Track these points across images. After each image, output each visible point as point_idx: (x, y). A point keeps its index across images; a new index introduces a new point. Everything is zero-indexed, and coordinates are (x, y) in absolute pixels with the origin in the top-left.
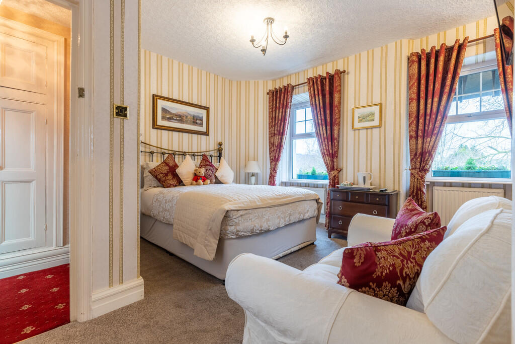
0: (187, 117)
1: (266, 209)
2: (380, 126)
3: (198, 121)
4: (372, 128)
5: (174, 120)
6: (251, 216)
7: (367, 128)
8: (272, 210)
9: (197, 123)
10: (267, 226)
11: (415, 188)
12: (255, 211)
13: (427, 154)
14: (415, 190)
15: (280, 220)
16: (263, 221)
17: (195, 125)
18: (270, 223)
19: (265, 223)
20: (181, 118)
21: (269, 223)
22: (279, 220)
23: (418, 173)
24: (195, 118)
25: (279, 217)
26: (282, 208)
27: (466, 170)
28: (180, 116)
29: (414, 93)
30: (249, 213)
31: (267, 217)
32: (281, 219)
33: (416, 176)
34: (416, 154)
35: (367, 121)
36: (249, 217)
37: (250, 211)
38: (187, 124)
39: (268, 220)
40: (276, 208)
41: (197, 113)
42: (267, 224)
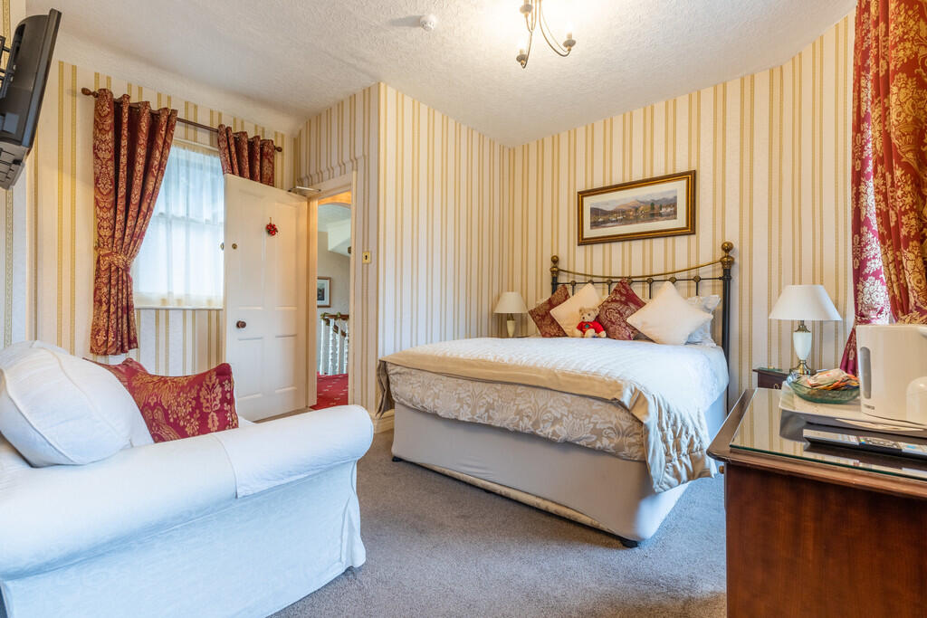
0: (637, 209)
1: (440, 377)
3: (663, 210)
5: (612, 222)
6: (413, 380)
8: (451, 382)
9: (661, 215)
10: (432, 405)
12: (422, 374)
15: (462, 407)
16: (429, 394)
17: (657, 220)
18: (439, 403)
19: (430, 400)
20: (625, 215)
21: (436, 400)
22: (459, 405)
24: (656, 206)
25: (459, 400)
26: (471, 385)
28: (623, 212)
30: (411, 374)
31: (437, 391)
32: (465, 407)
36: (410, 380)
37: (413, 372)
38: (637, 222)
39: (437, 396)
40: (460, 381)
41: (662, 194)
42: (433, 400)
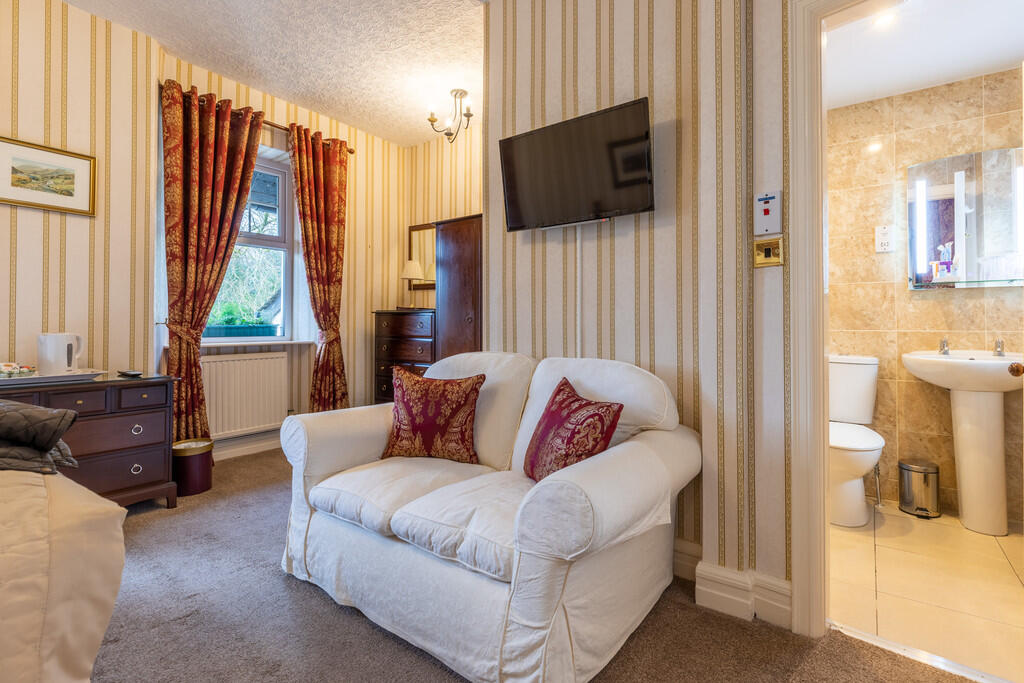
2: (91, 214)
4: (64, 212)
7: (47, 209)
11: (184, 362)
13: (208, 295)
14: (184, 367)
23: (188, 332)
27: (225, 326)
29: (177, 166)
33: (185, 337)
34: (183, 293)
35: (45, 190)
